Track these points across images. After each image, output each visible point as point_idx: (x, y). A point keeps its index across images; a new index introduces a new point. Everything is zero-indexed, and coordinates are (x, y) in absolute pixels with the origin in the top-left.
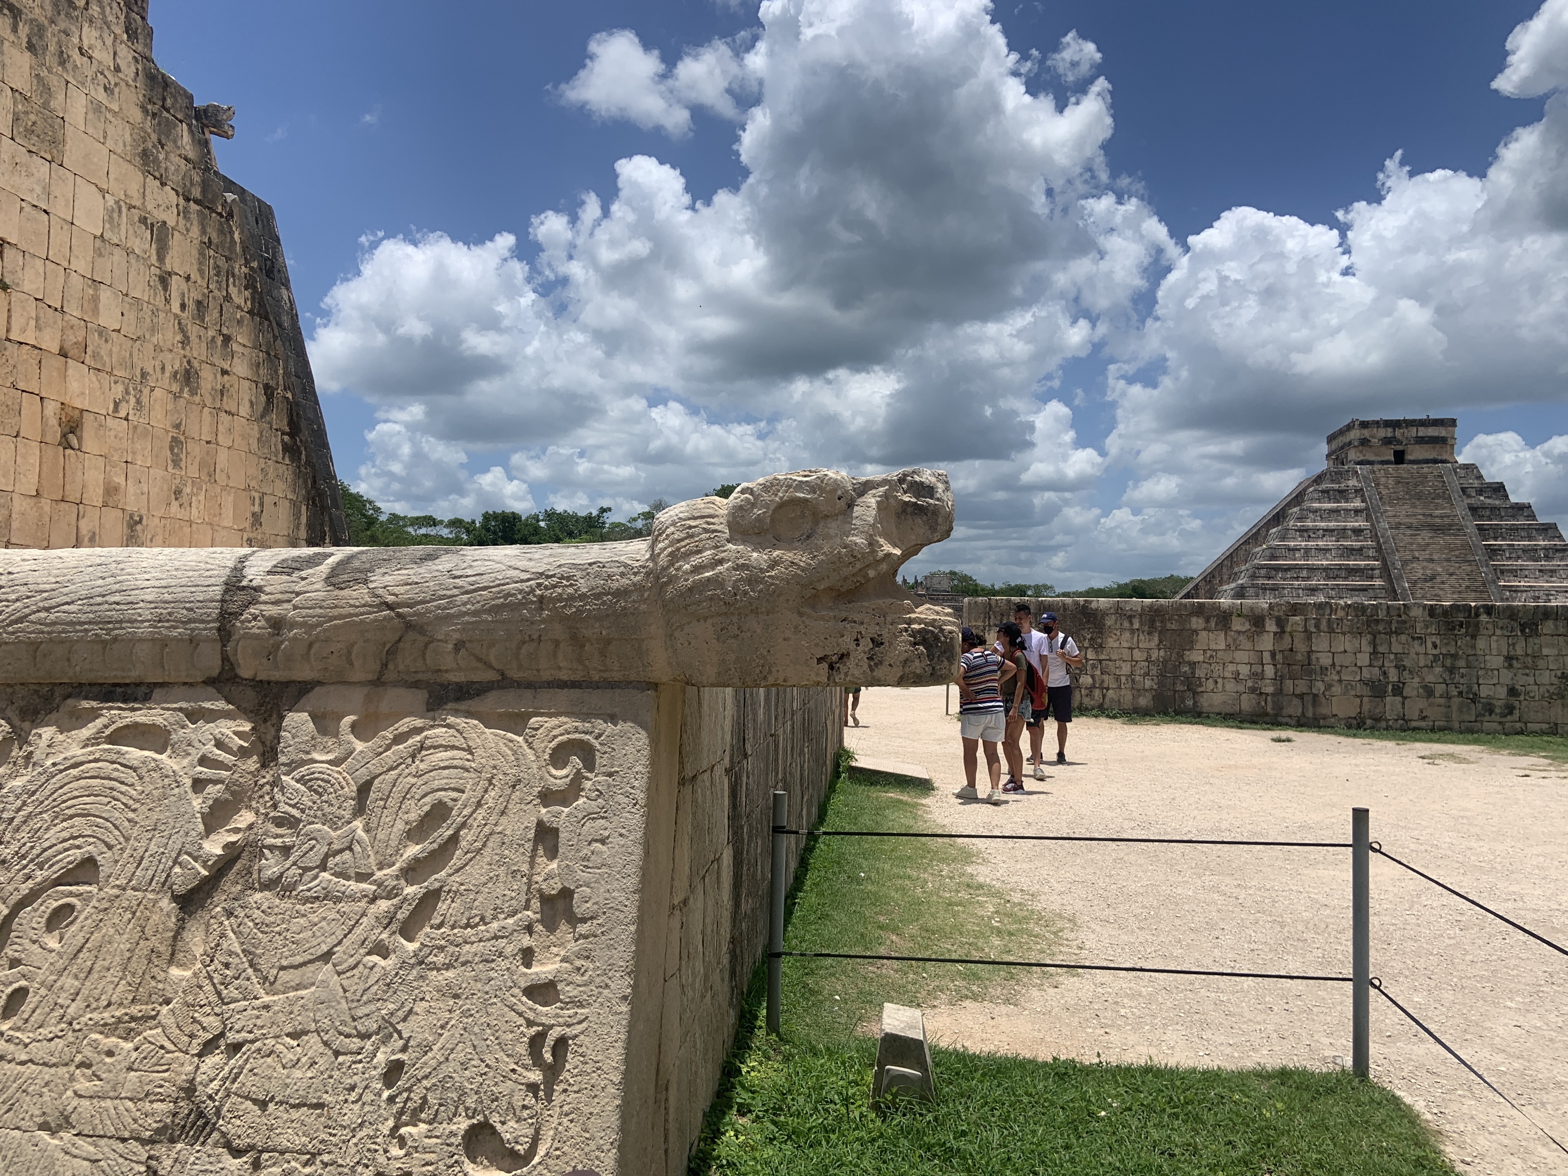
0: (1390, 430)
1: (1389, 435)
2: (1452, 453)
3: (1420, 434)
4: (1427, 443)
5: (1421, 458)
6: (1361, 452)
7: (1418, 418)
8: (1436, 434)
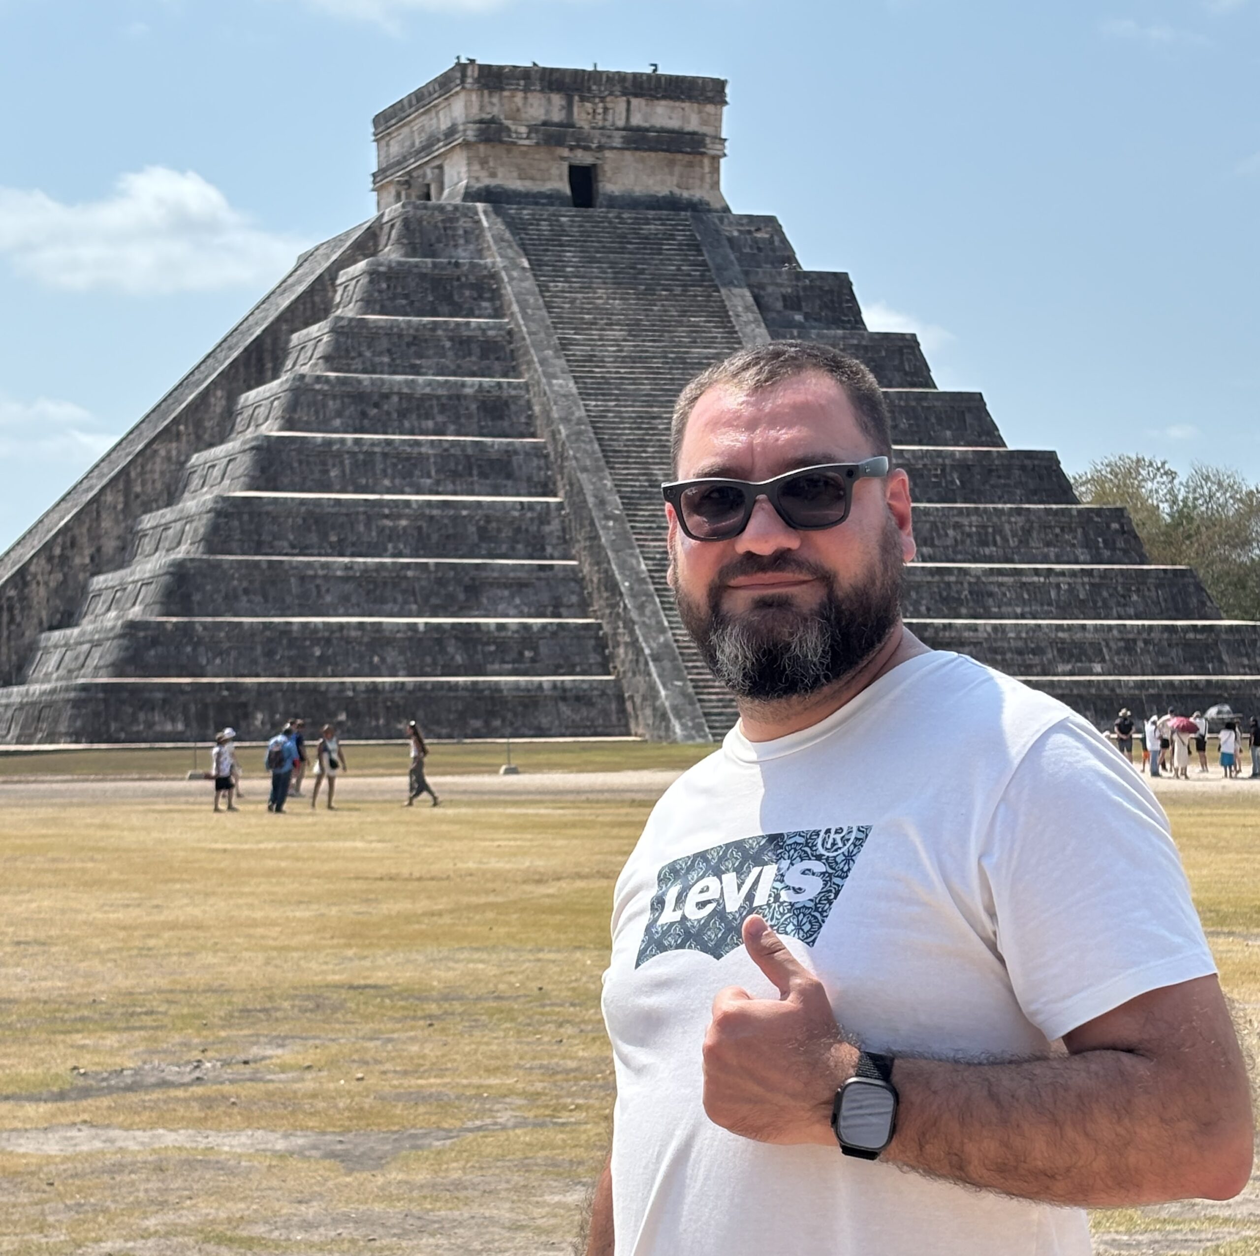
0: (557, 99)
1: (557, 116)
2: (715, 185)
3: (637, 120)
4: (653, 148)
5: (638, 190)
6: (483, 163)
7: (629, 70)
8: (674, 124)
